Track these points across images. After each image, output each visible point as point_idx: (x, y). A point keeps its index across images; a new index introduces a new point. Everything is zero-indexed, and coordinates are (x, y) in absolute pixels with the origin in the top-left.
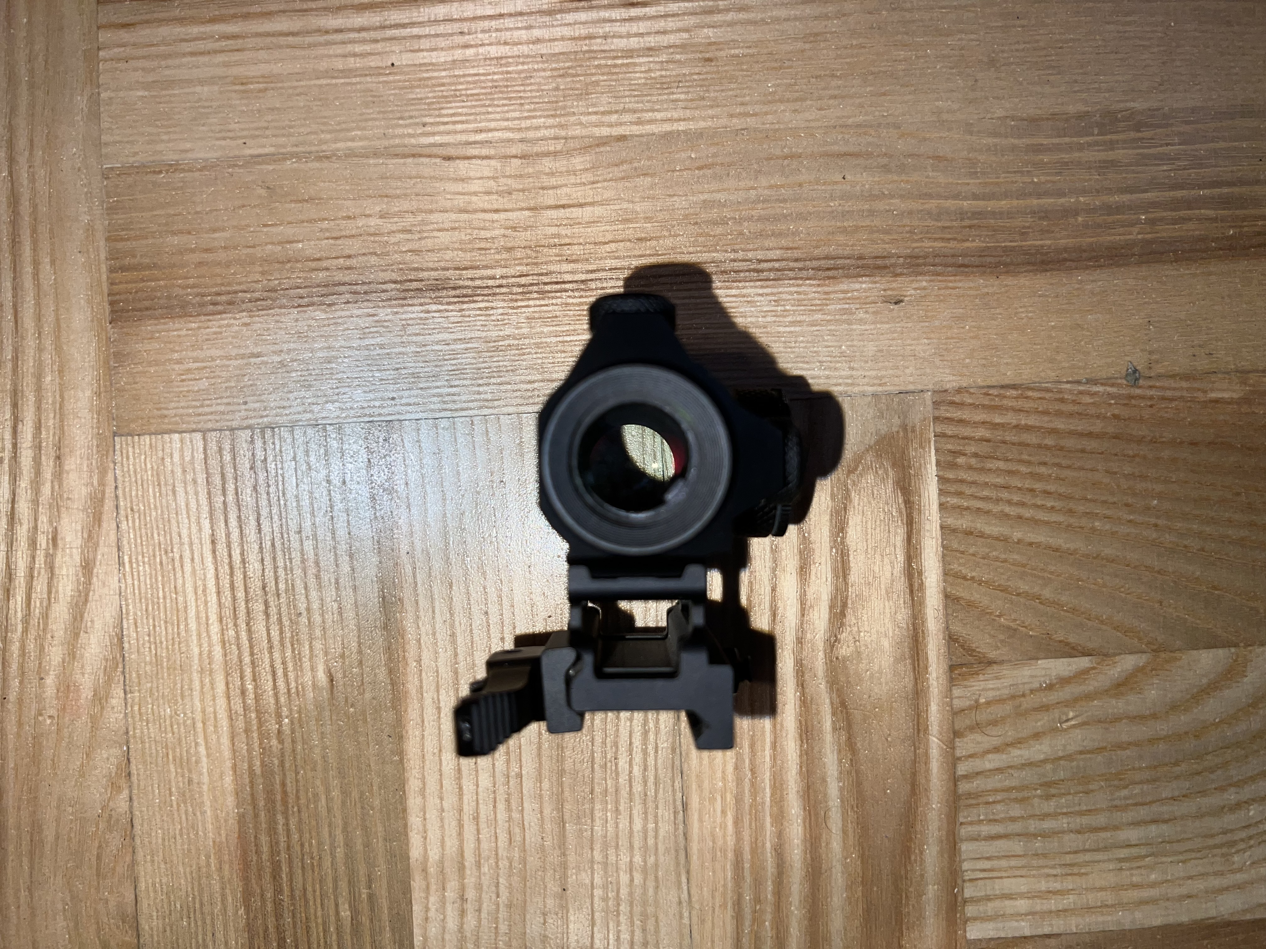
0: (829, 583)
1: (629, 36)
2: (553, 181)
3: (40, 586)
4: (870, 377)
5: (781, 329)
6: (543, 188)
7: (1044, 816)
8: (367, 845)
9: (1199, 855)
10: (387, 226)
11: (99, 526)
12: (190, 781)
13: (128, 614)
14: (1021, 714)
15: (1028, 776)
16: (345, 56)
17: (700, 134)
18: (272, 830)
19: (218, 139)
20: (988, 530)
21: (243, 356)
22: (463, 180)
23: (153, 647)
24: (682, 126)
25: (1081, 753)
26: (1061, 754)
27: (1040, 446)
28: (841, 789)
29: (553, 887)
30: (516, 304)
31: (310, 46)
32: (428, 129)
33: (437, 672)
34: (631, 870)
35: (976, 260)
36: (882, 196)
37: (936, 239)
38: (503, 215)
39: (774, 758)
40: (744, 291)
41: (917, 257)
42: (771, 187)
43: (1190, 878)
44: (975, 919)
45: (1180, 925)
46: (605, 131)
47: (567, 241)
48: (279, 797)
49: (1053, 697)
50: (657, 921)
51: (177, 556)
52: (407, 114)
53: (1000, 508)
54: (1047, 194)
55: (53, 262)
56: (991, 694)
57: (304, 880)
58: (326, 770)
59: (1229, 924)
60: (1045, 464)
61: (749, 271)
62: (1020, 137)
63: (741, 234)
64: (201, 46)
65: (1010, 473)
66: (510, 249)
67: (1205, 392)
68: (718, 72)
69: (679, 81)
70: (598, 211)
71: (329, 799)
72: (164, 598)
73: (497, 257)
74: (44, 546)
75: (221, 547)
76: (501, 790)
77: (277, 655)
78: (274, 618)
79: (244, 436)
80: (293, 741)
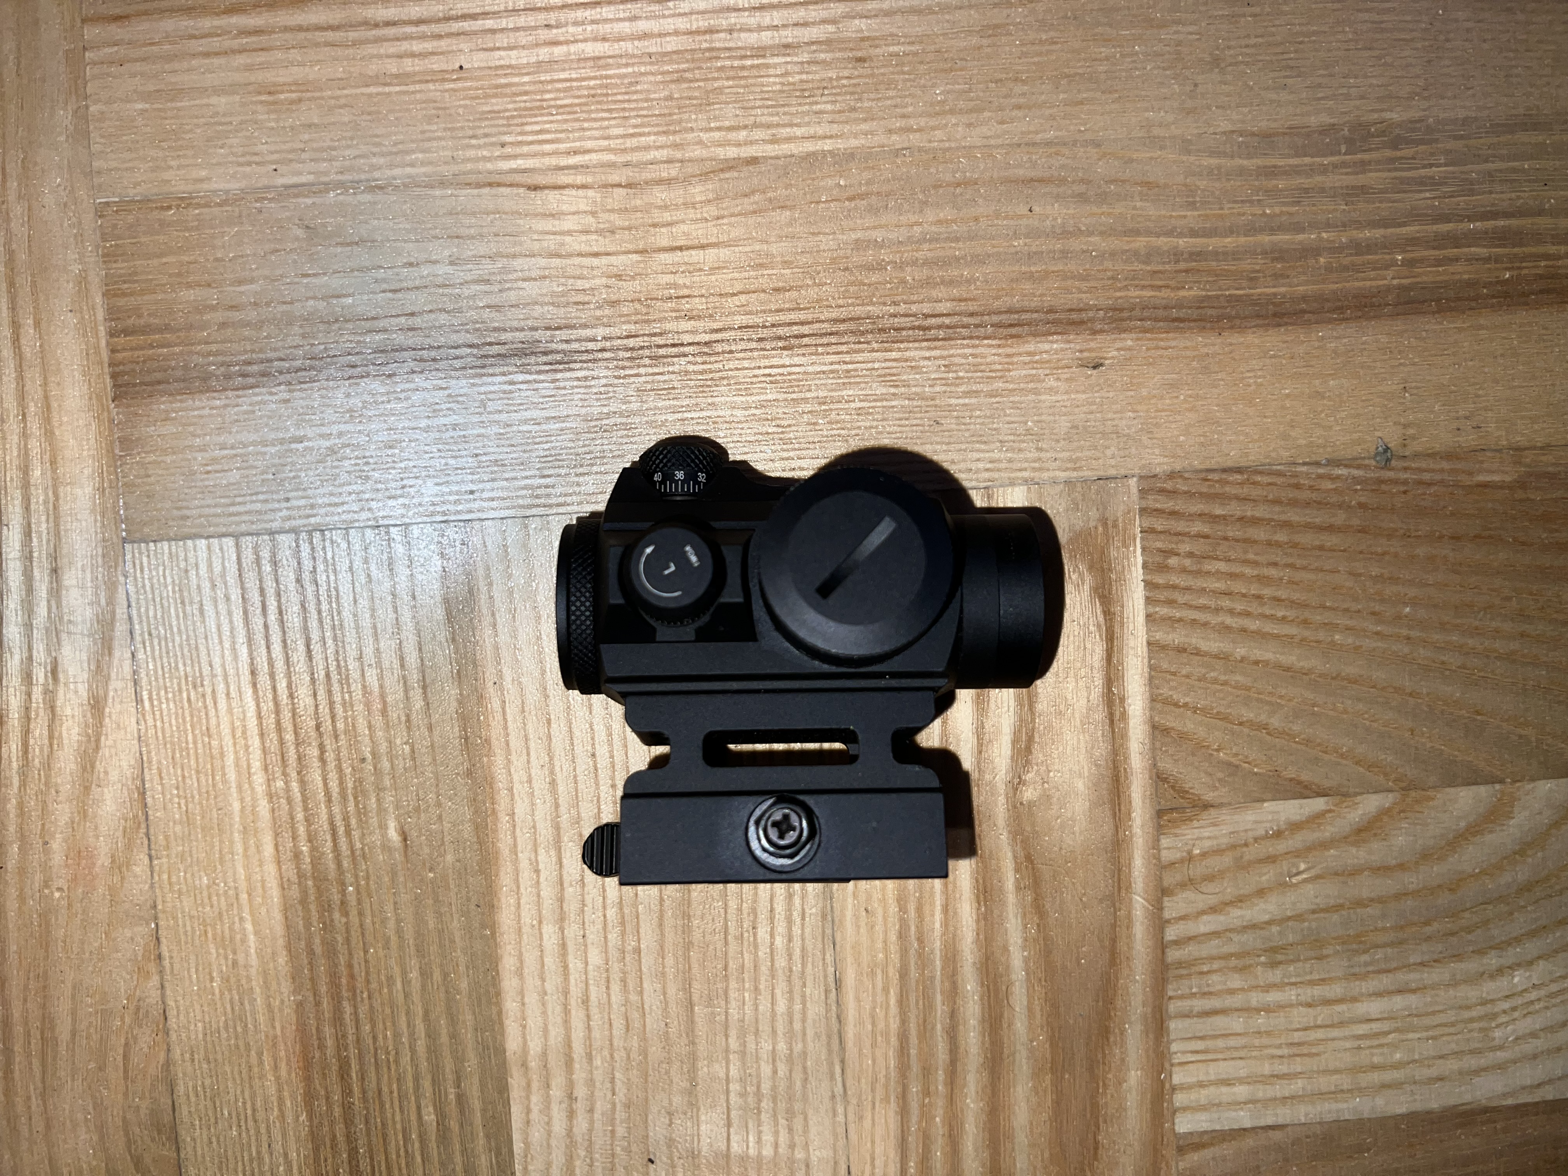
0: (1012, 713)
1: (760, 29)
2: (667, 217)
3: (39, 730)
4: (1063, 460)
5: (953, 401)
6: (655, 225)
7: (1268, 988)
8: (453, 1036)
9: (1452, 1030)
10: (459, 274)
11: (110, 654)
12: (235, 963)
13: (150, 762)
14: (1242, 866)
15: (1249, 940)
16: (400, 56)
17: (850, 156)
18: (337, 1019)
19: (241, 165)
20: (1204, 646)
21: (282, 442)
22: (552, 215)
23: (183, 802)
24: (828, 145)
25: (1314, 912)
26: (1289, 913)
27: (1269, 543)
28: (1026, 960)
29: (680, 1082)
30: (622, 373)
31: (355, 43)
32: (508, 150)
33: (534, 827)
34: (774, 1061)
35: (1195, 314)
36: (1077, 233)
37: (1144, 287)
38: (604, 260)
39: (946, 924)
40: (908, 354)
41: (1121, 310)
42: (940, 222)
43: (1441, 1057)
44: (1185, 1109)
45: (1429, 1113)
46: (732, 152)
47: (686, 292)
48: (344, 981)
49: (1281, 846)
50: (806, 1119)
51: (209, 691)
52: (482, 131)
53: (1220, 619)
54: (1280, 229)
55: (37, 324)
56: (1207, 844)
57: (378, 1079)
58: (401, 947)
59: (1486, 1110)
60: (1275, 564)
61: (913, 328)
62: (1249, 157)
63: (903, 281)
64: (215, 43)
65: (1233, 576)
66: (614, 303)
67: (1470, 474)
68: (872, 75)
69: (823, 87)
70: (724, 253)
71: (406, 982)
72: (195, 743)
73: (598, 313)
74: (41, 680)
75: (264, 679)
76: (616, 967)
77: (336, 809)
78: (332, 765)
79: (286, 540)
80: (361, 914)
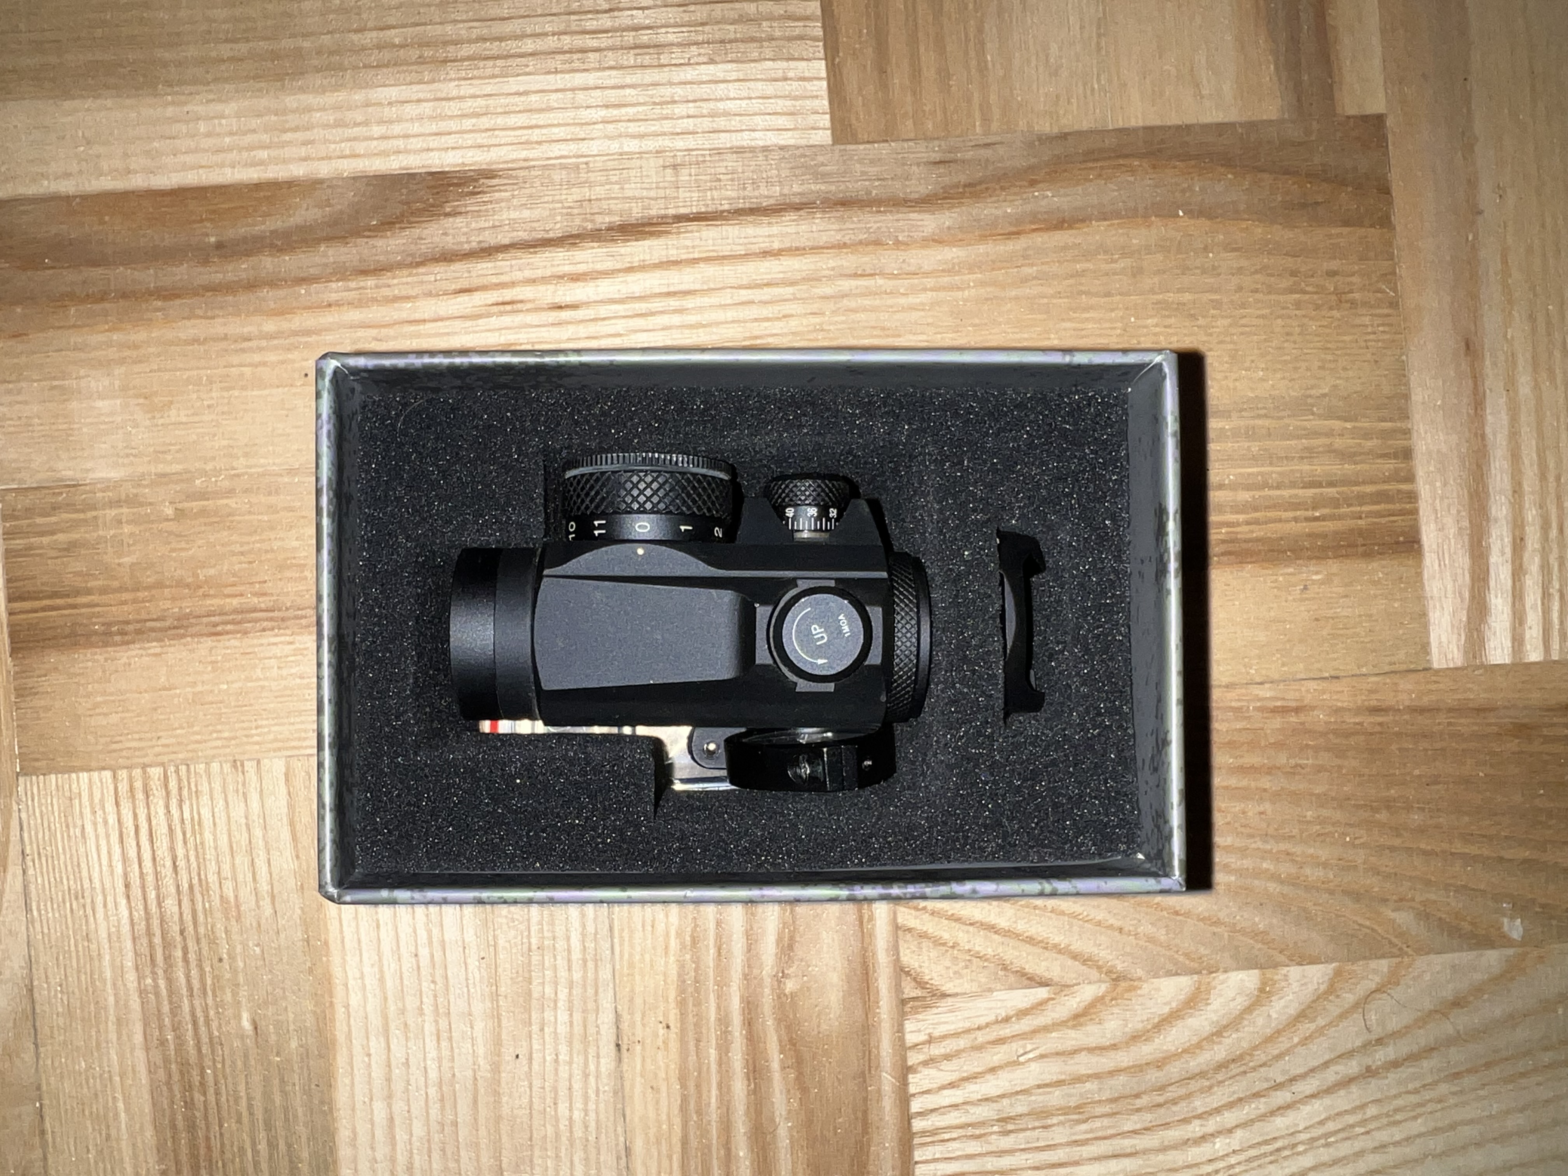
7: (1001, 1153)
11: (5, 871)
13: (37, 964)
14: (976, 1047)
15: (985, 1112)
19: (120, 457)
23: (65, 997)
25: (1039, 1087)
26: (1017, 1088)
28: (791, 1130)
33: (366, 1017)
39: (721, 1099)
48: (202, 1152)
51: (89, 901)
56: (946, 1028)
72: (76, 946)
75: (136, 891)
76: (436, 1138)
77: (197, 1003)
78: (194, 964)
79: (155, 772)
80: (217, 1093)
